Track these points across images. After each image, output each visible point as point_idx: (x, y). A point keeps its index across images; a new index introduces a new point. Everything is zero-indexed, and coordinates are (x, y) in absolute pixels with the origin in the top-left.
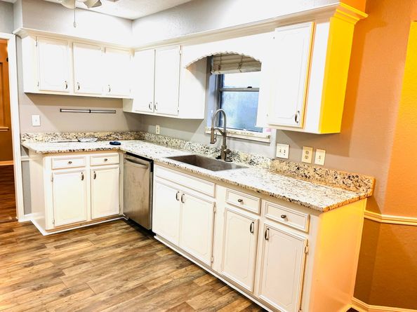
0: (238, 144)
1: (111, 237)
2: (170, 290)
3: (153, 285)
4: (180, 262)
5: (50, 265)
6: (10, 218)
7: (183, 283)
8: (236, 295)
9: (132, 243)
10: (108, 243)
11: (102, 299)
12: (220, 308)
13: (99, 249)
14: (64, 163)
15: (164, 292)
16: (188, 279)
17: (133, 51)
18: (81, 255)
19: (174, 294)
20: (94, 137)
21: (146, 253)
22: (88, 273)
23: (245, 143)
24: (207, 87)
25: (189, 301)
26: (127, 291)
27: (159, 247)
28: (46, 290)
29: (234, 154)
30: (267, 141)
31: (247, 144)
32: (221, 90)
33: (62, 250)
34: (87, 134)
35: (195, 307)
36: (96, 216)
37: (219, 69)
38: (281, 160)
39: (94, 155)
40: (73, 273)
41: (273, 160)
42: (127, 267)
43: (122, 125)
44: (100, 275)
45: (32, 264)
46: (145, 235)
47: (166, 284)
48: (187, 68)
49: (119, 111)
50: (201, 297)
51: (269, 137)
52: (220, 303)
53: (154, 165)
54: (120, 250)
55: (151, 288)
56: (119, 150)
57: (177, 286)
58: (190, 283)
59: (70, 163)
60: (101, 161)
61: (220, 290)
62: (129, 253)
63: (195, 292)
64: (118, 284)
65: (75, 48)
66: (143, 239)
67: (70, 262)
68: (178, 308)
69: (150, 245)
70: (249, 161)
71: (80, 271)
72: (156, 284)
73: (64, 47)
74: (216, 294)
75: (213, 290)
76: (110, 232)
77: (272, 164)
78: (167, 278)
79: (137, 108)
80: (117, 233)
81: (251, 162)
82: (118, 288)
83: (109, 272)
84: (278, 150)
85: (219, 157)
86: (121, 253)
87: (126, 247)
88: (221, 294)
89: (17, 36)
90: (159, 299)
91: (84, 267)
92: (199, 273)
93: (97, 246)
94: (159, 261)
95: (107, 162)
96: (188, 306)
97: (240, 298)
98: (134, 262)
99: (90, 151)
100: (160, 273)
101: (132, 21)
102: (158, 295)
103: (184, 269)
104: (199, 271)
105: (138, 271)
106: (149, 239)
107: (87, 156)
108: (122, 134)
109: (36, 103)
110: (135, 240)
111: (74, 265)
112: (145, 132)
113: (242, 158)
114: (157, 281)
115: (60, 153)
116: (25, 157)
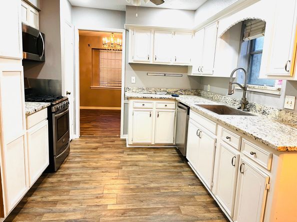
0: (256, 96)
1: (161, 156)
2: (174, 196)
3: (166, 189)
4: (194, 182)
5: (119, 162)
6: (118, 136)
7: (186, 195)
8: (222, 216)
9: (171, 162)
10: (157, 159)
11: (131, 187)
12: (202, 220)
13: (150, 161)
14: (140, 105)
15: (169, 196)
16: (191, 194)
17: (195, 32)
18: (137, 161)
19: (175, 199)
20: (166, 91)
21: (175, 170)
22: (133, 172)
23: (262, 96)
24: (239, 52)
25: (182, 207)
26: (147, 188)
27: (187, 169)
28: (108, 174)
29: (252, 106)
30: (277, 93)
31: (263, 97)
32: (252, 53)
33: (130, 156)
34: (162, 89)
35: (183, 212)
36: (157, 142)
37: (249, 36)
38: (287, 110)
39: (159, 102)
40: (126, 169)
41: (281, 110)
42: (158, 175)
43: (186, 85)
44: (139, 175)
45: (111, 160)
46: (183, 160)
47: (174, 192)
48: (221, 37)
49: (185, 75)
50: (193, 208)
51: (279, 90)
52: (204, 216)
53: (190, 110)
54: (160, 164)
55: (162, 191)
56: (175, 100)
57: (180, 196)
58: (192, 196)
59: (143, 105)
60: (163, 106)
61: (211, 209)
62: (164, 168)
63: (190, 203)
64: (145, 182)
65: (156, 34)
66: (179, 162)
67: (129, 163)
68: (171, 208)
69: (181, 167)
70: (262, 111)
71: (131, 169)
72: (168, 189)
73: (149, 34)
74: (206, 210)
75: (205, 207)
76: (162, 153)
77: (280, 114)
78: (177, 189)
79: (194, 72)
80: (166, 155)
81: (264, 113)
82: (144, 184)
83: (146, 174)
84: (286, 102)
85: (240, 108)
86: (160, 166)
87: (166, 164)
88: (209, 211)
89: (126, 30)
90: (163, 199)
91: (134, 168)
92: (203, 193)
93: (149, 159)
94: (181, 177)
95: (167, 107)
96: (179, 210)
97: (224, 219)
98: (164, 174)
99: (156, 99)
100: (175, 185)
101: (195, 11)
102: (164, 197)
103: (194, 187)
104: (204, 192)
105: (162, 179)
106: (183, 162)
107: (155, 102)
108: (185, 91)
109: (134, 69)
110: (174, 161)
111: (130, 165)
112: (202, 90)
113: (257, 109)
114: (169, 188)
115: (138, 98)
116: (126, 101)
